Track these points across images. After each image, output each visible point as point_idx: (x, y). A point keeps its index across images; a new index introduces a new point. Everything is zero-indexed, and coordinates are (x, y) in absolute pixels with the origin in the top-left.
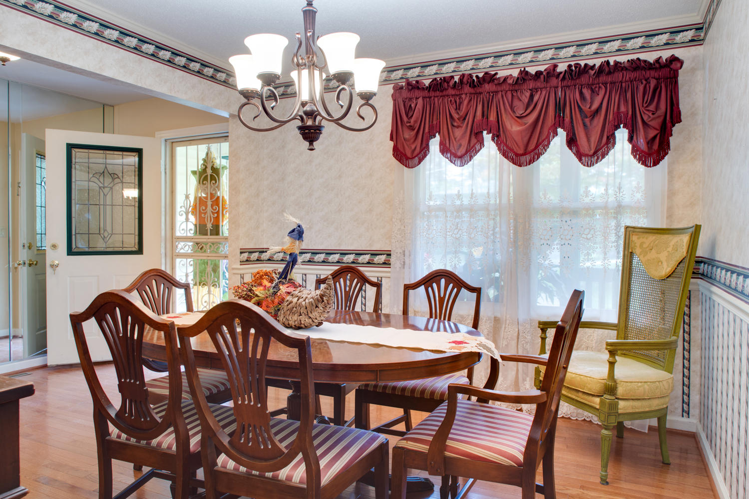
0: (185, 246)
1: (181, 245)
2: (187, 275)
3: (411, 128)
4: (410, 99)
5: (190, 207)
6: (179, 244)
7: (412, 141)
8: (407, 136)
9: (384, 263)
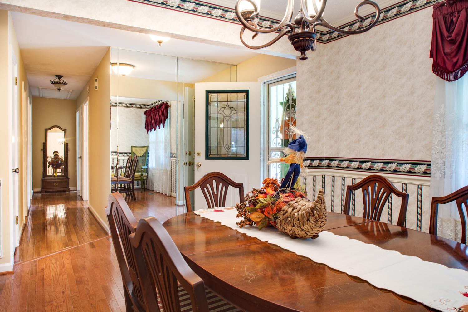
0: (276, 155)
1: (273, 153)
2: (277, 175)
3: (452, 42)
4: (452, 14)
5: (279, 127)
6: (272, 153)
7: (453, 54)
8: (447, 50)
9: (425, 173)
